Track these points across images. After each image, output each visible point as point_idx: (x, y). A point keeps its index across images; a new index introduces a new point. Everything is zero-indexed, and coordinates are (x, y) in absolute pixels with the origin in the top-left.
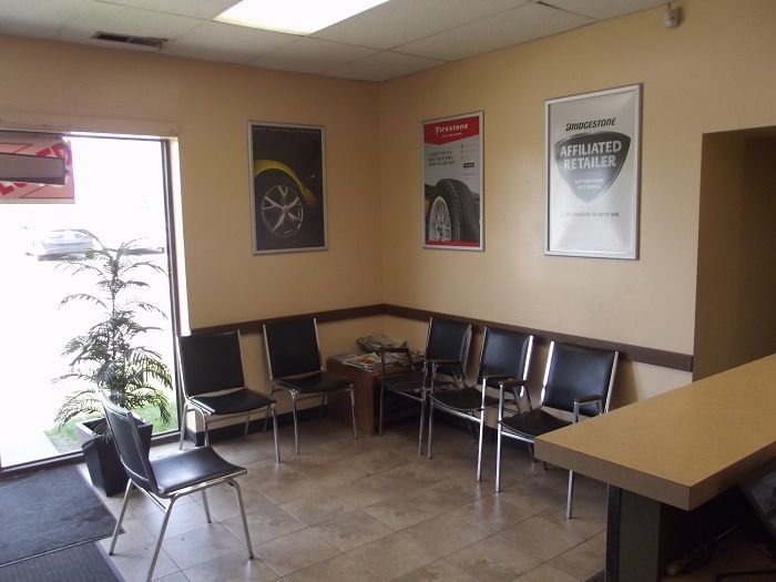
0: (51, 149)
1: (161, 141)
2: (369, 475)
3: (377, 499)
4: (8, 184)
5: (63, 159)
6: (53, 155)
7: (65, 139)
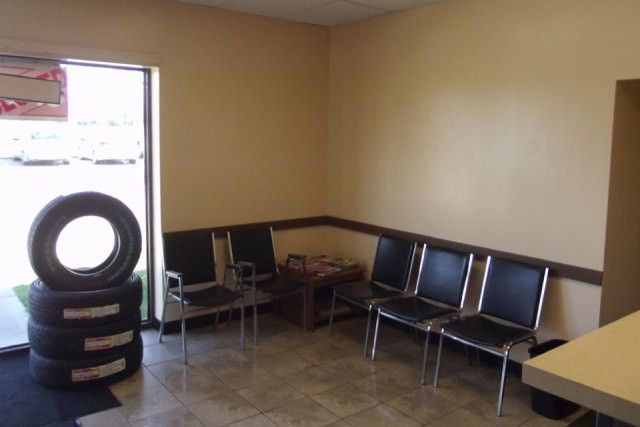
0: (50, 75)
1: (143, 70)
2: (314, 366)
3: (323, 388)
4: (10, 102)
5: (60, 82)
6: (51, 78)
7: (62, 66)
